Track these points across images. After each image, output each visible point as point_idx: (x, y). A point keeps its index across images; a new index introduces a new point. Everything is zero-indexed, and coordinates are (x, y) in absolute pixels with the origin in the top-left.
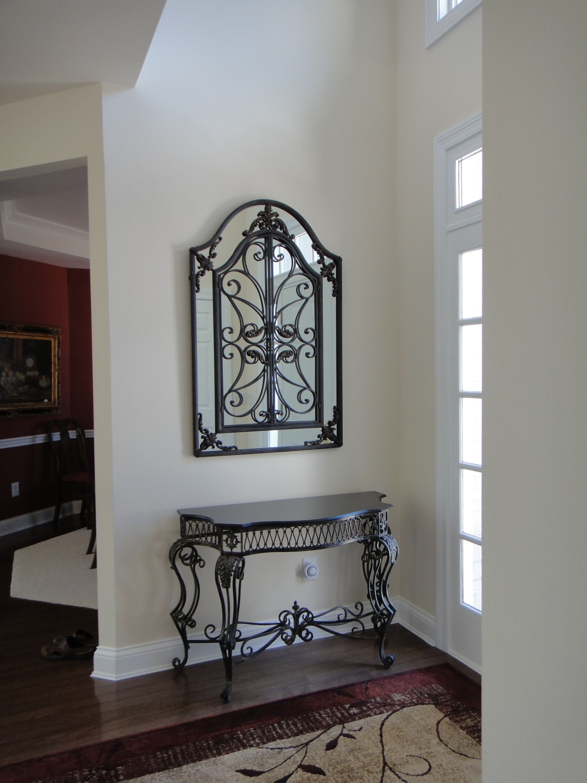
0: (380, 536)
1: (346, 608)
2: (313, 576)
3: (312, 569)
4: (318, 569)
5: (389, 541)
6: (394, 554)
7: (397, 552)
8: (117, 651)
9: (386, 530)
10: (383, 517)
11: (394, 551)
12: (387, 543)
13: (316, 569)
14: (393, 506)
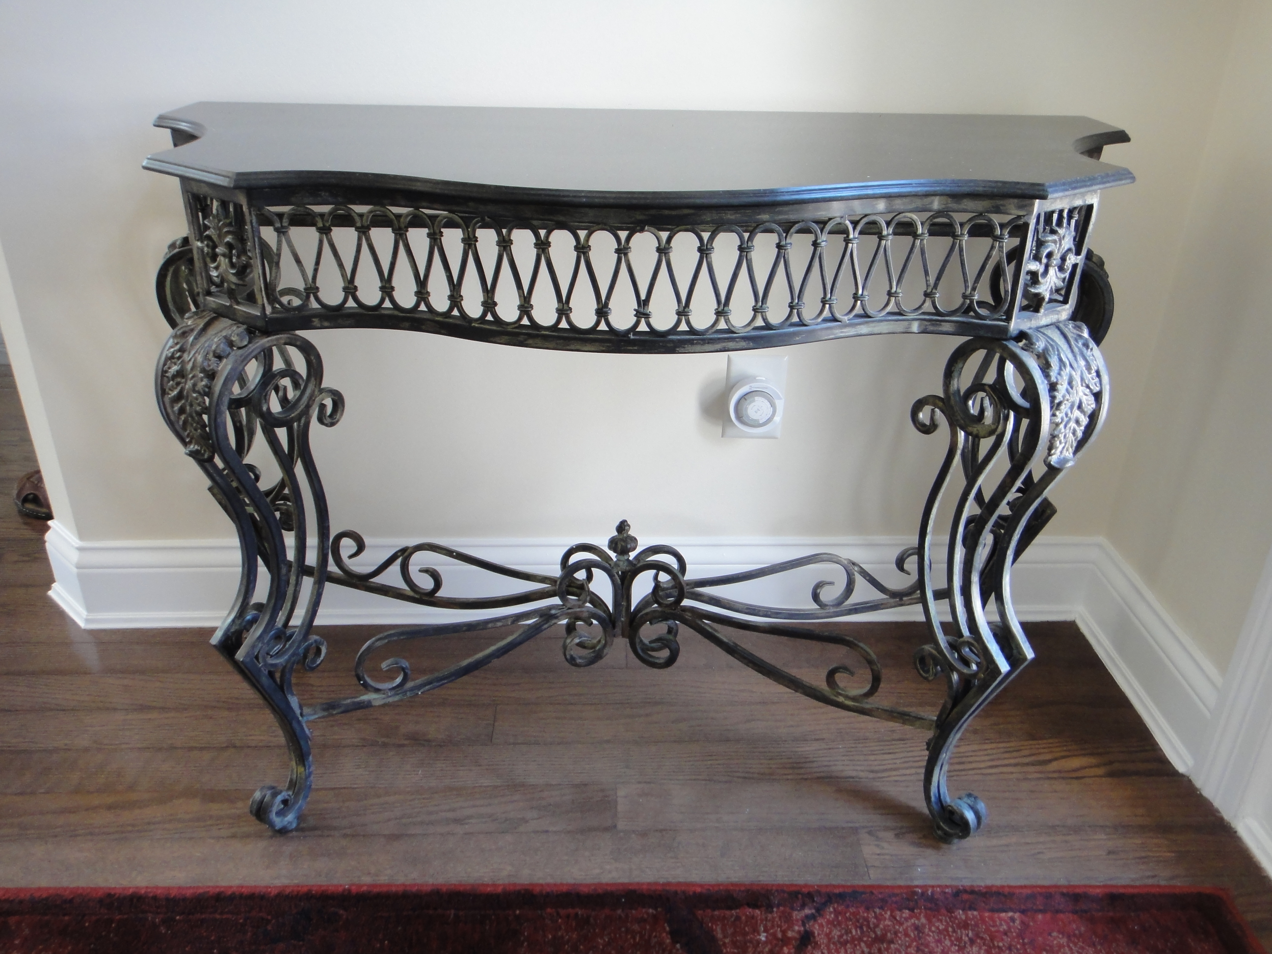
0: (1016, 324)
1: (854, 564)
2: (756, 424)
3: (754, 401)
4: (780, 404)
5: (1061, 360)
6: (1072, 425)
7: (1093, 417)
8: (80, 549)
9: (1065, 301)
10: (1061, 231)
11: (1077, 413)
12: (1046, 368)
13: (773, 405)
14: (1133, 179)
